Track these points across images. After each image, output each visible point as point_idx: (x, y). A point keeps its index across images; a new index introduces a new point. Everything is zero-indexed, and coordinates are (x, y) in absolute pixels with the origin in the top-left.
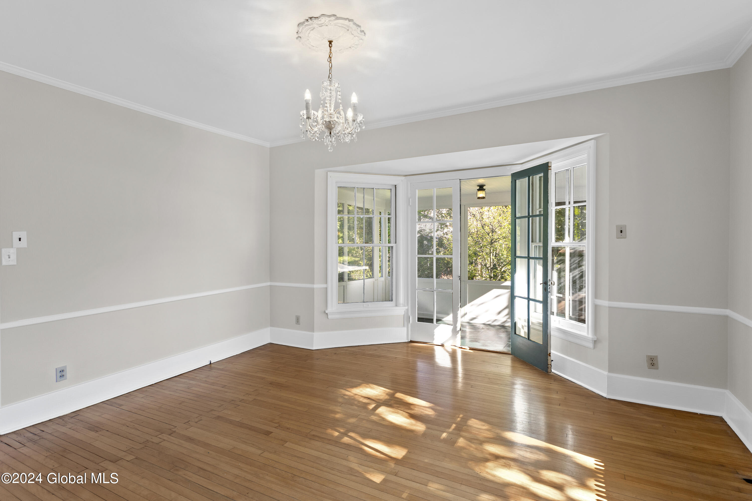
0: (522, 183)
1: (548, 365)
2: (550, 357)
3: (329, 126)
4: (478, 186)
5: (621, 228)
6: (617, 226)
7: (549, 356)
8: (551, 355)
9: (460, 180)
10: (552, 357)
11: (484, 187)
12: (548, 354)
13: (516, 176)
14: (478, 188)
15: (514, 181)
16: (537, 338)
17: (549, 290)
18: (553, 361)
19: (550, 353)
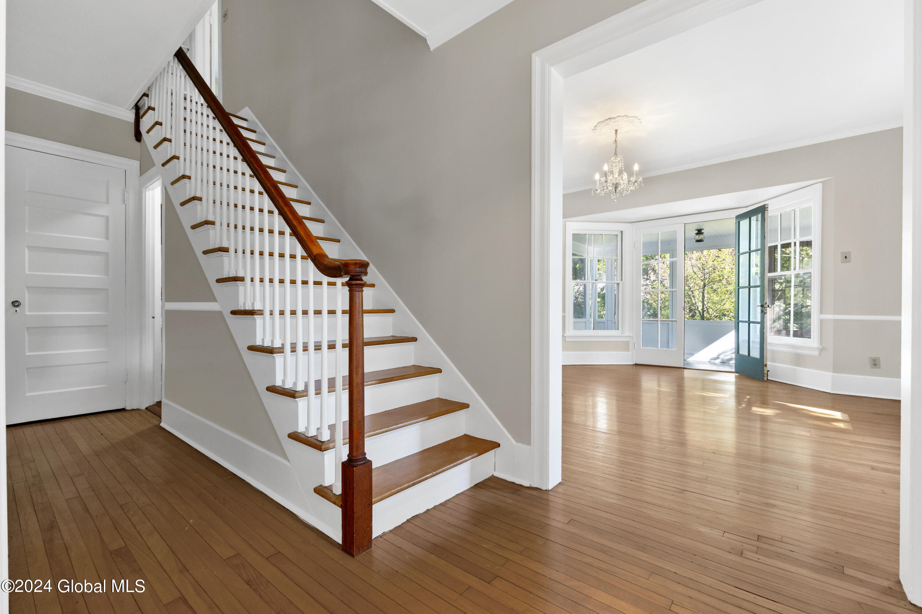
0: (744, 224)
1: (764, 374)
2: (766, 367)
3: (616, 186)
4: (696, 230)
5: (846, 254)
6: (842, 253)
7: (764, 367)
8: (767, 366)
9: (685, 224)
10: (768, 368)
11: (703, 231)
12: (764, 364)
13: (740, 217)
14: (697, 232)
15: (738, 222)
16: (755, 353)
17: (765, 312)
18: (769, 371)
19: (766, 365)
